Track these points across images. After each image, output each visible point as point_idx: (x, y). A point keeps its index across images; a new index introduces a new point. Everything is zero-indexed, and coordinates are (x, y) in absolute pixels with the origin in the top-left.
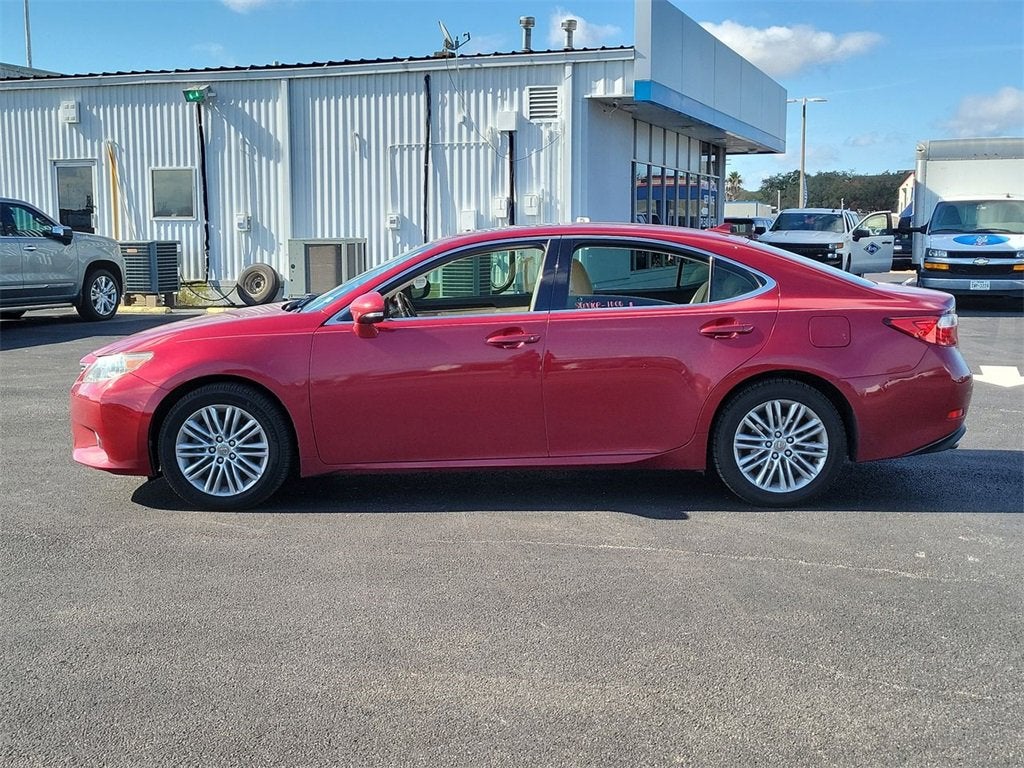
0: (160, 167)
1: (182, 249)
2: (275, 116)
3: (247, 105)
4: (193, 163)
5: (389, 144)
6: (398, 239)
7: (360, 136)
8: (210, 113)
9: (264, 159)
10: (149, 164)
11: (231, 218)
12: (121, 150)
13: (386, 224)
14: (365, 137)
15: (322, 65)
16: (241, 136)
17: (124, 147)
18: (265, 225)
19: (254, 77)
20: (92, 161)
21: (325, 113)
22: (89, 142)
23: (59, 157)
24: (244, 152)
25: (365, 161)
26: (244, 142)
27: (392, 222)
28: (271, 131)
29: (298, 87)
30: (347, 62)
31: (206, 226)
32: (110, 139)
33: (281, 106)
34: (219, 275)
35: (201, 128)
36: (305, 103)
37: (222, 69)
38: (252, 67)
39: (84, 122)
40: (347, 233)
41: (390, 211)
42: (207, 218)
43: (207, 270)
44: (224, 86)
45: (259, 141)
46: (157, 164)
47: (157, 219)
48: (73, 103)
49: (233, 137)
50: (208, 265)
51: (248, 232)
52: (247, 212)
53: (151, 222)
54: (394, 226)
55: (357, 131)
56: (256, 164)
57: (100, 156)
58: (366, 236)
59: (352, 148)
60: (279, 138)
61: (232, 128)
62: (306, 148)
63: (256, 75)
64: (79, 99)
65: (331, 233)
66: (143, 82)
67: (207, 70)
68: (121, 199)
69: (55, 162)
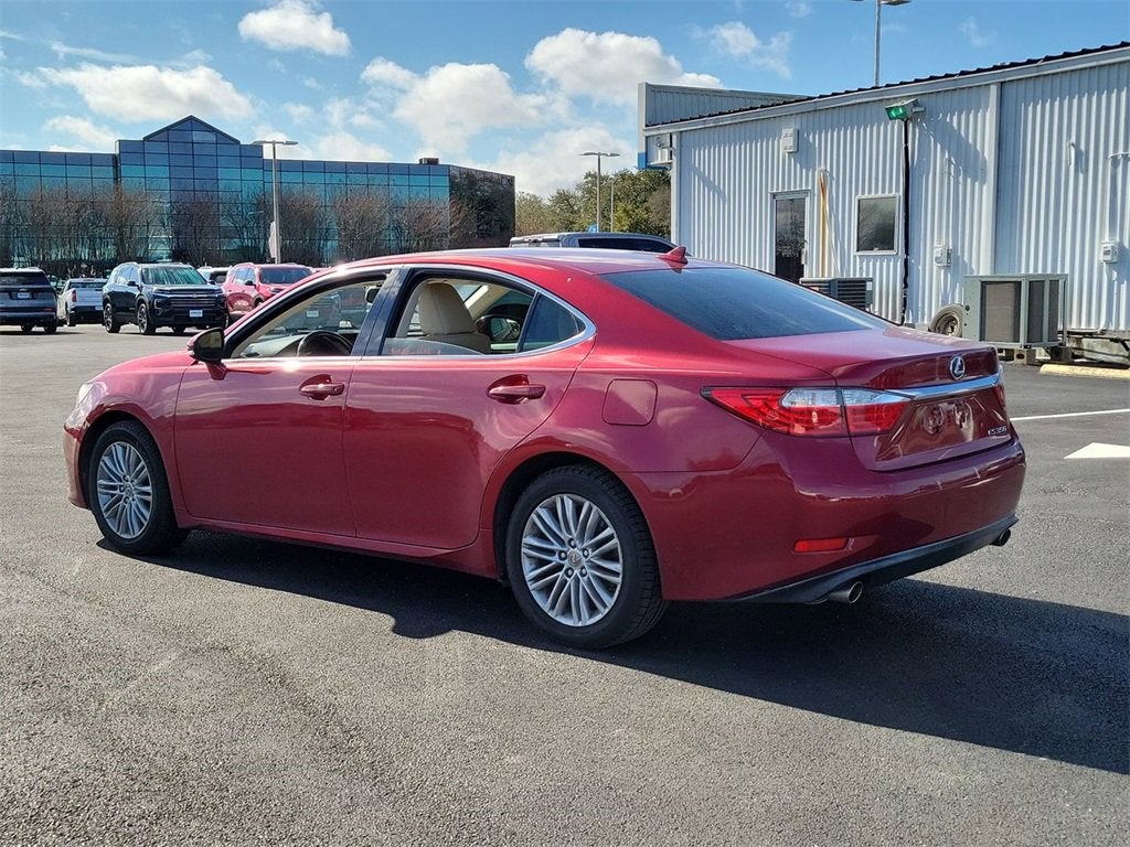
0: (866, 196)
1: (874, 286)
2: (981, 129)
3: (955, 118)
4: (897, 190)
5: (1111, 154)
6: (1115, 274)
7: (1077, 146)
8: (917, 130)
9: (969, 180)
10: (857, 194)
11: (932, 245)
12: (832, 178)
13: (1100, 257)
14: (1083, 147)
15: (1036, 61)
16: (947, 156)
17: (834, 175)
18: (966, 259)
19: (958, 87)
20: (806, 191)
21: (1041, 120)
22: (804, 171)
23: (778, 189)
24: (949, 174)
25: (1081, 176)
26: (950, 161)
27: (1106, 253)
28: (978, 147)
29: (1010, 91)
30: (1066, 55)
31: (906, 261)
32: (823, 167)
33: (989, 118)
34: (916, 318)
35: (906, 148)
36: (1017, 111)
37: (932, 78)
38: (963, 73)
39: (802, 152)
40: (1054, 267)
41: (1107, 240)
42: (907, 252)
43: (904, 312)
44: (933, 97)
45: (965, 160)
46: (863, 193)
47: (861, 253)
48: (791, 131)
49: (939, 157)
50: (905, 306)
51: (947, 267)
52: (947, 244)
53: (855, 256)
54: (1109, 258)
55: (1073, 140)
56: (961, 186)
57: (813, 186)
58: (1067, 271)
59: (1066, 161)
60: (986, 155)
61: (939, 146)
62: (1015, 167)
63: (966, 82)
64: (798, 127)
65: (1036, 269)
66: (853, 102)
67: (916, 81)
68: (830, 235)
69: (774, 196)
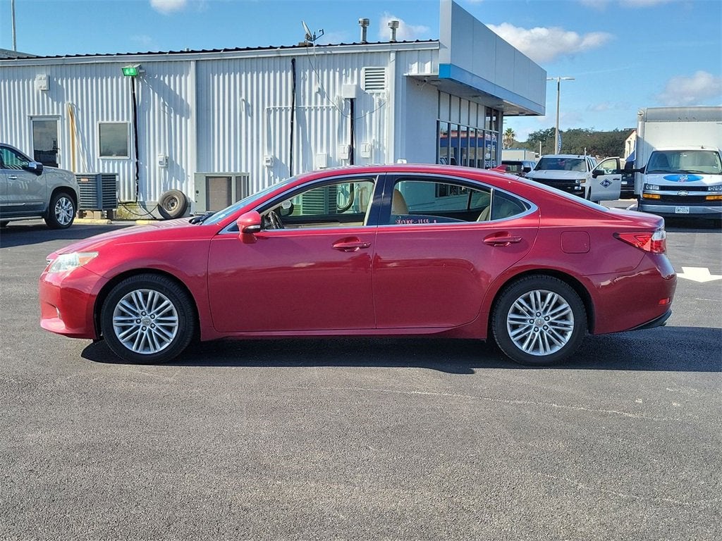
0: (105, 121)
1: (119, 178)
2: (186, 86)
3: (166, 79)
4: (128, 119)
5: (266, 107)
6: (272, 173)
7: (246, 101)
8: (140, 84)
9: (178, 116)
10: (98, 119)
11: (155, 157)
12: (78, 109)
13: (263, 163)
14: (249, 102)
15: (220, 51)
16: (162, 100)
17: (80, 107)
18: (178, 162)
19: (172, 59)
20: (58, 117)
21: (221, 84)
22: (55, 103)
23: (34, 113)
24: (164, 112)
25: (249, 118)
26: (164, 104)
27: (267, 161)
28: (183, 97)
29: (203, 66)
30: (237, 49)
31: (137, 163)
32: (70, 102)
33: (190, 80)
34: (145, 198)
35: (134, 94)
36: (207, 77)
37: (149, 53)
38: (171, 52)
39: (52, 90)
40: (236, 169)
41: (266, 154)
42: (137, 158)
43: (137, 194)
44: (150, 65)
45: (175, 104)
46: (103, 119)
47: (103, 157)
48: (44, 76)
49: (156, 101)
50: (138, 190)
51: (166, 168)
52: (165, 154)
53: (98, 160)
54: (269, 164)
55: (244, 97)
56: (172, 120)
57: (63, 113)
58: (249, 171)
59: (240, 109)
60: (189, 102)
61: (156, 95)
62: (208, 109)
63: (173, 58)
64: (49, 73)
65: (224, 169)
66: (94, 62)
67: (139, 53)
68: (78, 143)
69: (31, 118)
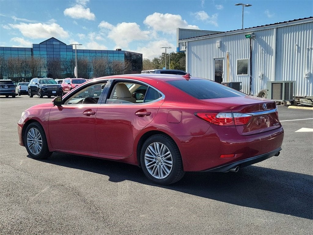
0: (240, 59)
1: (242, 84)
2: (272, 41)
3: (264, 38)
4: (248, 58)
5: (307, 48)
6: (309, 81)
7: (298, 46)
8: (254, 41)
9: (268, 55)
10: (237, 59)
11: (258, 73)
12: (230, 54)
13: (304, 76)
14: (299, 46)
15: (287, 22)
16: (262, 48)
18: (267, 77)
19: (265, 29)
20: (223, 58)
21: (288, 38)
22: (223, 52)
23: (215, 57)
24: (263, 53)
25: (299, 54)
26: (263, 50)
28: (271, 46)
29: (279, 30)
30: (294, 20)
31: (251, 77)
32: (228, 51)
33: (274, 37)
34: (254, 93)
35: (251, 46)
36: (281, 36)
37: (258, 27)
38: (266, 25)
39: (222, 47)
40: (292, 79)
41: (306, 71)
42: (251, 75)
43: (250, 91)
44: (258, 32)
45: (267, 49)
48: (219, 41)
49: (260, 48)
51: (262, 79)
52: (262, 72)
53: (237, 76)
54: (307, 76)
55: (297, 44)
56: (266, 57)
57: (225, 57)
58: (295, 80)
59: (295, 50)
60: (273, 48)
61: (260, 45)
62: (281, 51)
63: (267, 28)
64: (221, 40)
65: (289, 79)
66: (236, 33)
67: (254, 27)
68: (230, 70)
69: (214, 59)
